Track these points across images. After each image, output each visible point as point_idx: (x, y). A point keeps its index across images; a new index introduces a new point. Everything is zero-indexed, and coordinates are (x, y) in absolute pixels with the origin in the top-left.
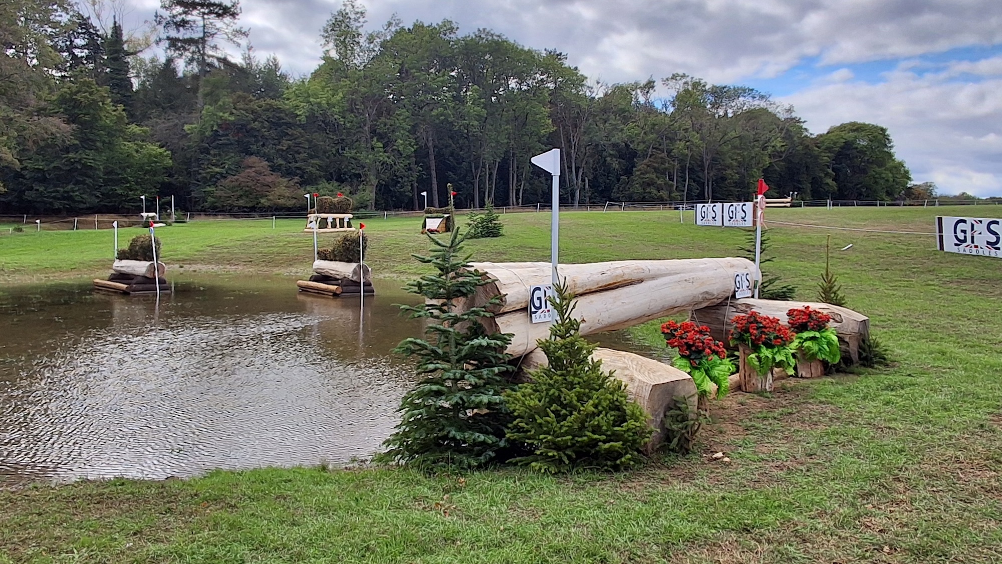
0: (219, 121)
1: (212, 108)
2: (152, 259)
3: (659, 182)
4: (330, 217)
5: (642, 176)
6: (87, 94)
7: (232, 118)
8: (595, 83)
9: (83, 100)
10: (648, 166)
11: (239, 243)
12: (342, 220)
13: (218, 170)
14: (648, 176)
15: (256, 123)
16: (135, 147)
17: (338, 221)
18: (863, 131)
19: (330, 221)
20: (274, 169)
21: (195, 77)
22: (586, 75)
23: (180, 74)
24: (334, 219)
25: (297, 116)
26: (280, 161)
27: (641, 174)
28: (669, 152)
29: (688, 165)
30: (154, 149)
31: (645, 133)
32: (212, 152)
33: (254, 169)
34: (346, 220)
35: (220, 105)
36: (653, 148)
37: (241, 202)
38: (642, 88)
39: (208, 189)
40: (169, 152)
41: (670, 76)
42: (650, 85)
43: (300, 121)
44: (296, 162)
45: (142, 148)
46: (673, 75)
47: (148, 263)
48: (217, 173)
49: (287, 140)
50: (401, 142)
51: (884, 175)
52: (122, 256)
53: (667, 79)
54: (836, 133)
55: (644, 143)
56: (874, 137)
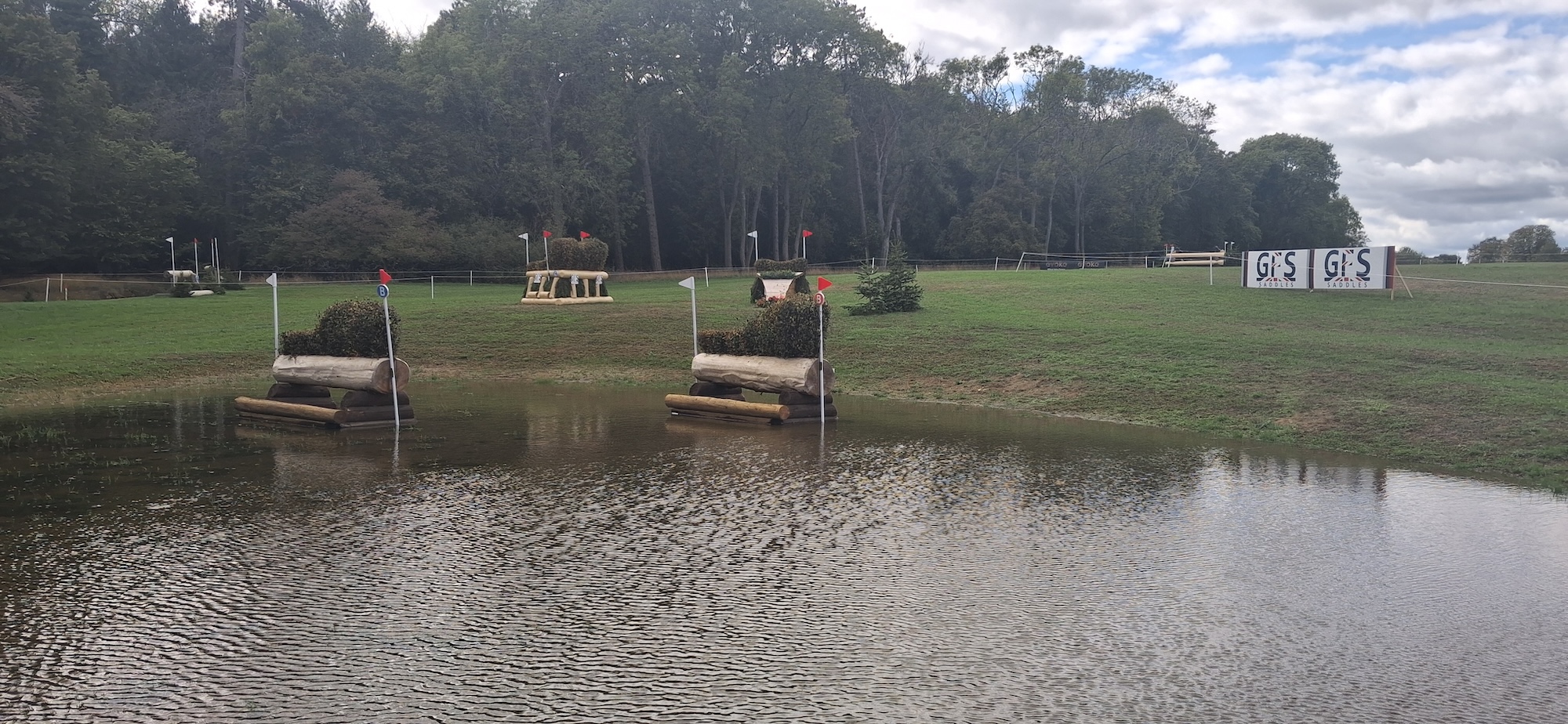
0: (286, 102)
1: (272, 79)
2: (383, 352)
3: (1012, 226)
4: (575, 275)
5: (986, 216)
6: (36, 45)
7: (311, 99)
8: (913, 58)
9: (28, 55)
10: (995, 200)
11: (419, 323)
12: (592, 281)
13: (286, 193)
14: (994, 215)
15: (352, 110)
16: (127, 149)
17: (586, 283)
18: (1296, 148)
19: (575, 282)
20: (390, 193)
21: (226, 26)
22: (902, 43)
23: (195, 20)
24: (580, 280)
25: (428, 98)
26: (399, 180)
27: (985, 212)
28: (1025, 176)
29: (1051, 199)
30: (162, 152)
31: (989, 145)
32: (274, 161)
33: (354, 193)
34: (599, 282)
35: (288, 74)
36: (1003, 170)
37: (336, 253)
38: (986, 70)
39: (270, 228)
40: (193, 160)
41: (1028, 50)
42: (999, 65)
43: (432, 107)
44: (427, 181)
45: (139, 151)
46: (1033, 49)
47: (376, 363)
48: (285, 198)
49: (408, 142)
50: (609, 150)
51: (1325, 219)
52: (294, 346)
53: (1023, 55)
54: (1258, 150)
55: (987, 161)
56: (1312, 158)
